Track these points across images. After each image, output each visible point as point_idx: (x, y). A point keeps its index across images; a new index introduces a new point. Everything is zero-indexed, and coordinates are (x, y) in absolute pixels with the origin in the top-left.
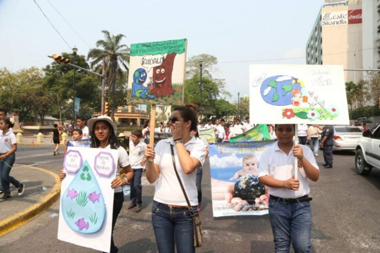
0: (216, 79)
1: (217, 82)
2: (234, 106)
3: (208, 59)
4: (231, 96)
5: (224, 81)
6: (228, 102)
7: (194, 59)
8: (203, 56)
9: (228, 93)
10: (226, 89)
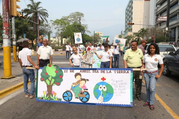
0: (83, 25)
1: (84, 26)
2: (92, 38)
3: (80, 14)
4: (90, 33)
5: (87, 26)
6: (89, 36)
7: (72, 14)
8: (77, 13)
9: (89, 31)
10: (88, 30)
